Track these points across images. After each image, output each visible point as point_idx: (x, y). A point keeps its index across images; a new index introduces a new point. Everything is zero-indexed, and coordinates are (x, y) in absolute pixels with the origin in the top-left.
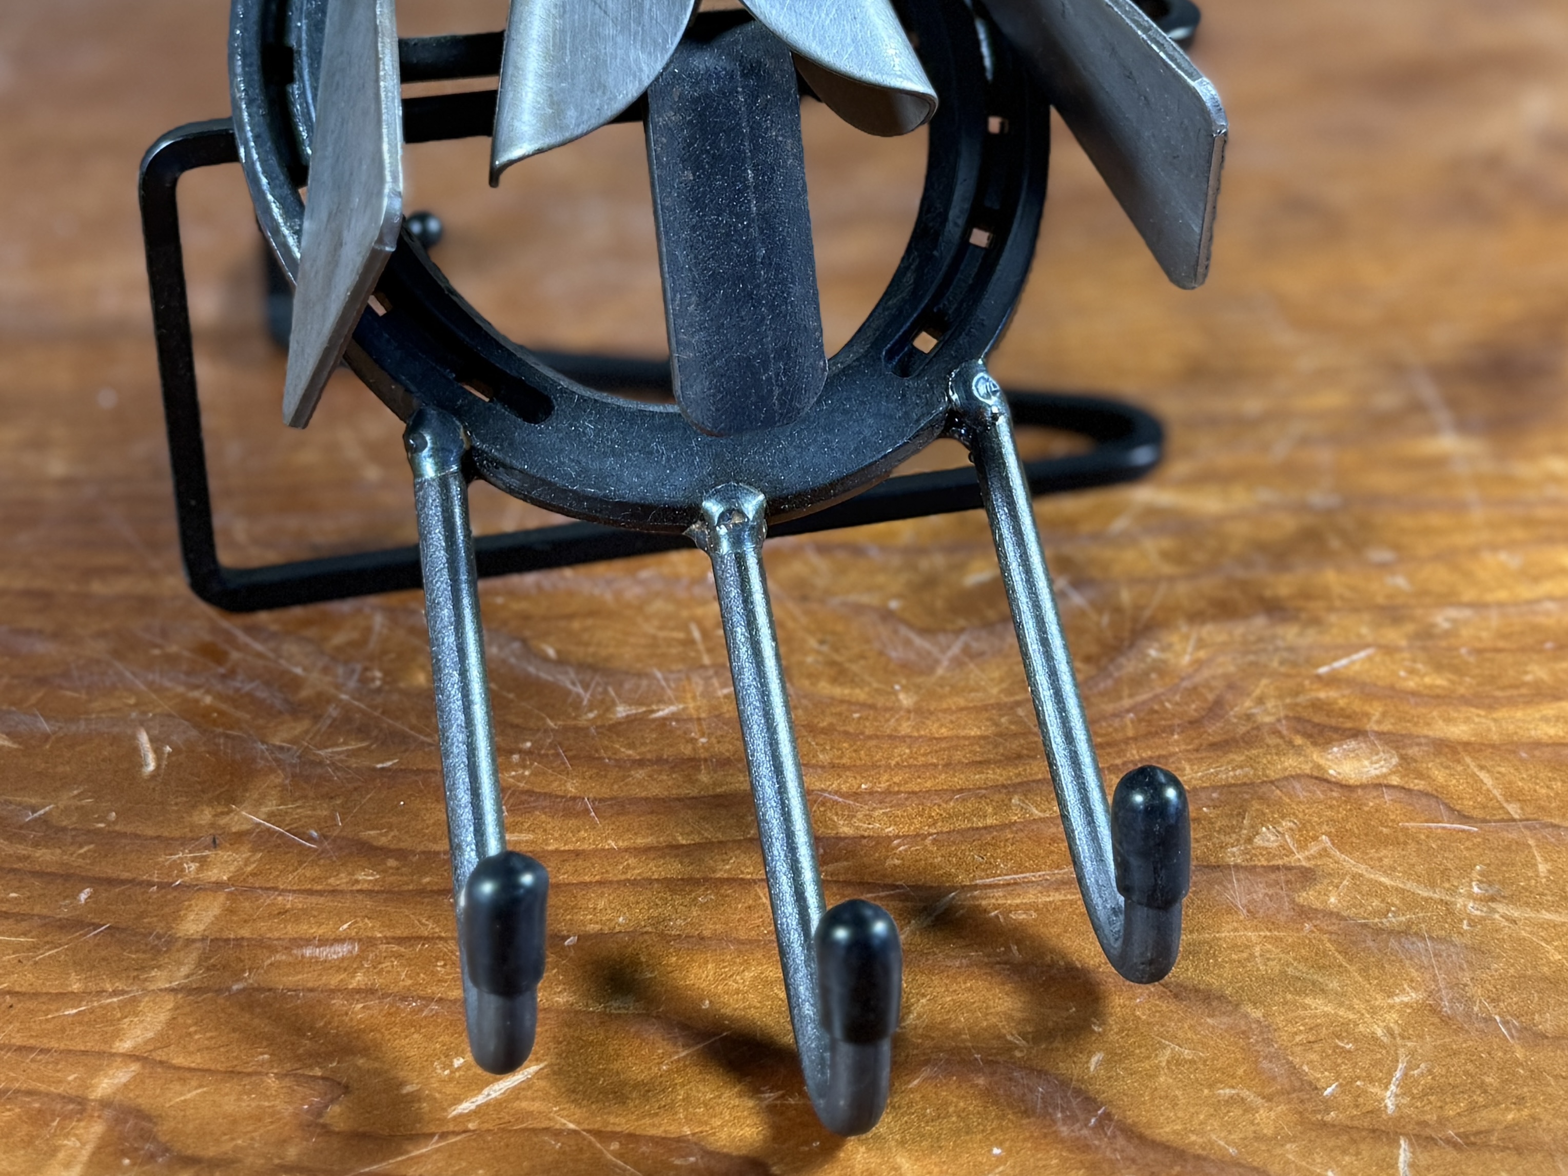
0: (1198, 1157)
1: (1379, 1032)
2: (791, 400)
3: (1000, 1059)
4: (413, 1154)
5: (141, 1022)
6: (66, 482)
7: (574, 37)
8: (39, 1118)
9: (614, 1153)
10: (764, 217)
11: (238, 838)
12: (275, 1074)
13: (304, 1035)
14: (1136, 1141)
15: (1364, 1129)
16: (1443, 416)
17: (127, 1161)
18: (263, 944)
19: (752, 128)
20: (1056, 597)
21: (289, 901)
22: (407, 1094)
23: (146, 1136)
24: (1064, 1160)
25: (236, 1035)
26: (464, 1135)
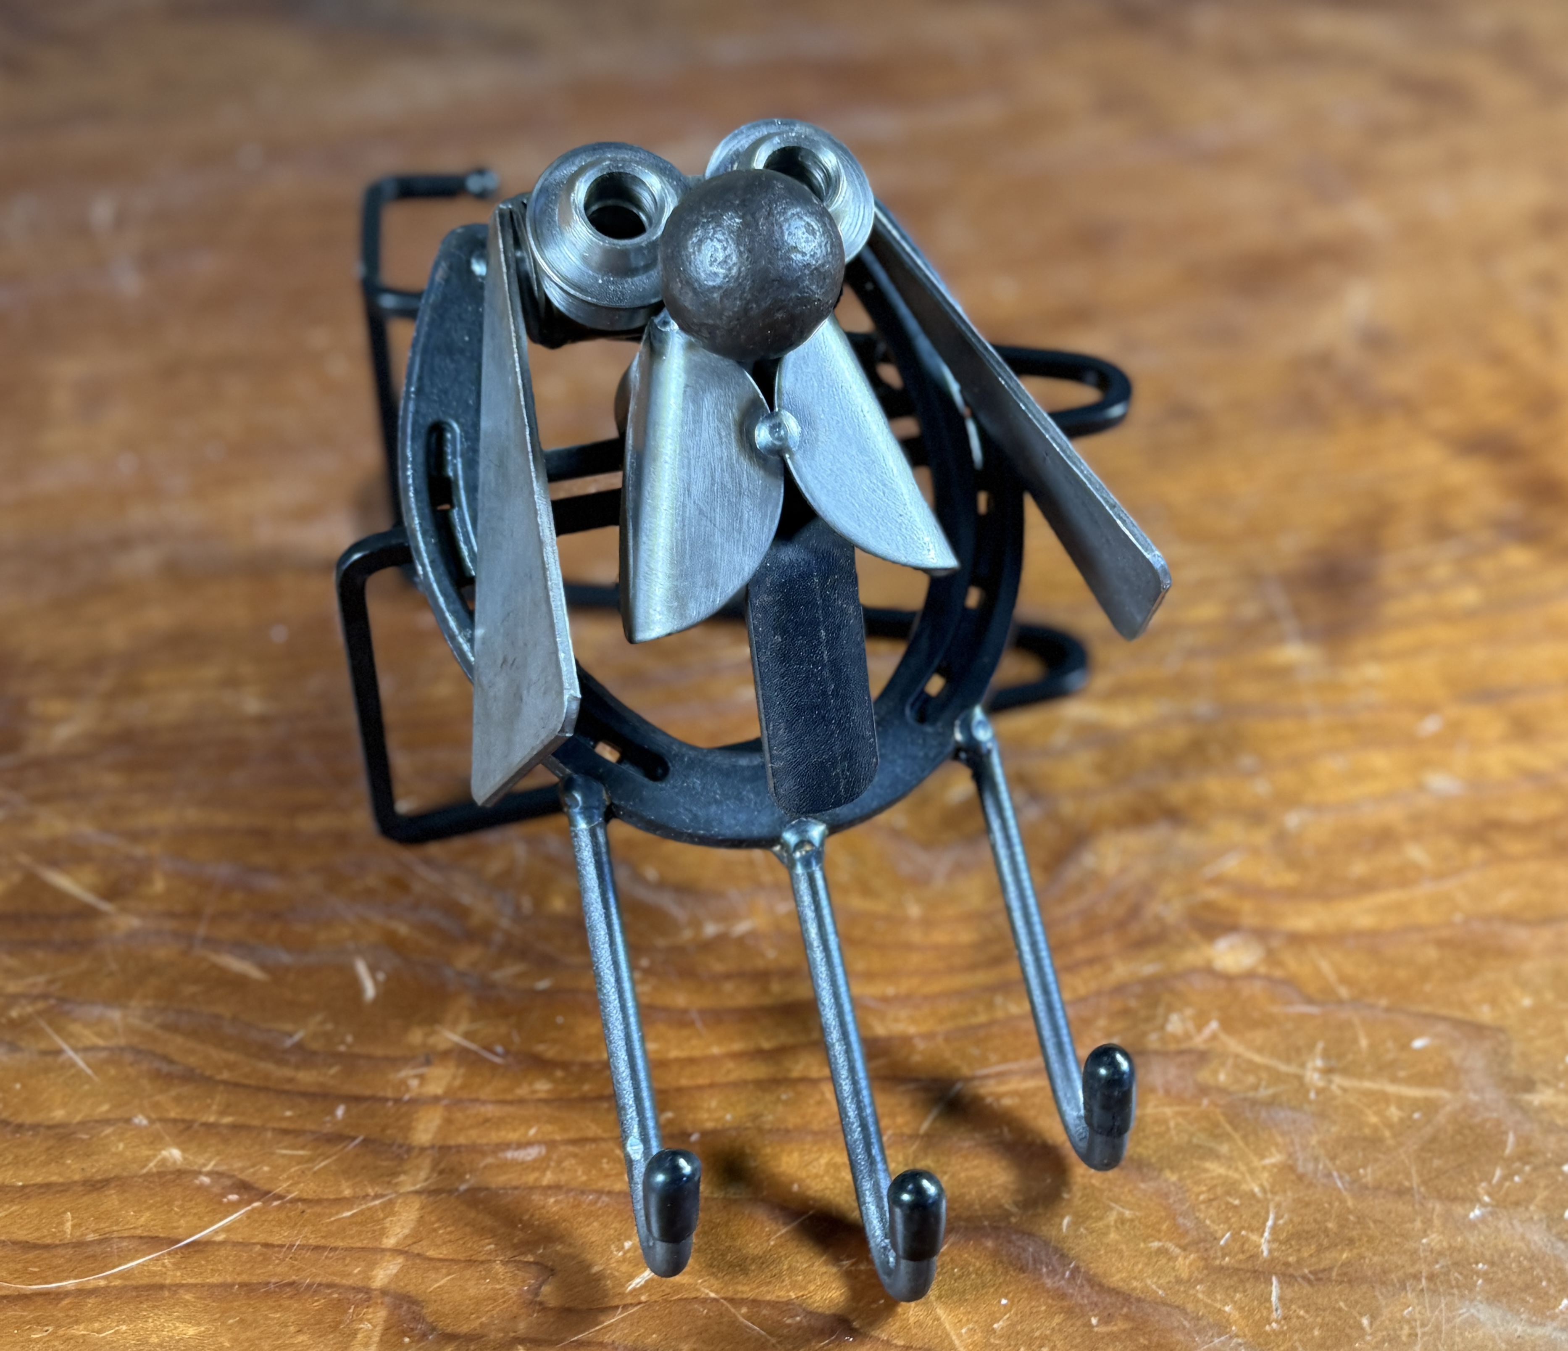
0: (1139, 1300)
1: (1256, 1189)
2: (853, 787)
3: (1003, 1224)
4: (605, 1324)
5: (399, 1220)
6: (262, 720)
7: (691, 545)
8: (340, 1306)
9: (744, 1316)
10: (833, 662)
11: (445, 1055)
12: (501, 1261)
13: (516, 1226)
14: (1097, 1288)
15: (1248, 1271)
16: (1289, 625)
17: (407, 1340)
18: (474, 1149)
19: (824, 600)
20: (1016, 810)
21: (490, 1110)
22: (595, 1274)
23: (418, 1318)
24: (1050, 1307)
25: (468, 1229)
26: (639, 1307)
